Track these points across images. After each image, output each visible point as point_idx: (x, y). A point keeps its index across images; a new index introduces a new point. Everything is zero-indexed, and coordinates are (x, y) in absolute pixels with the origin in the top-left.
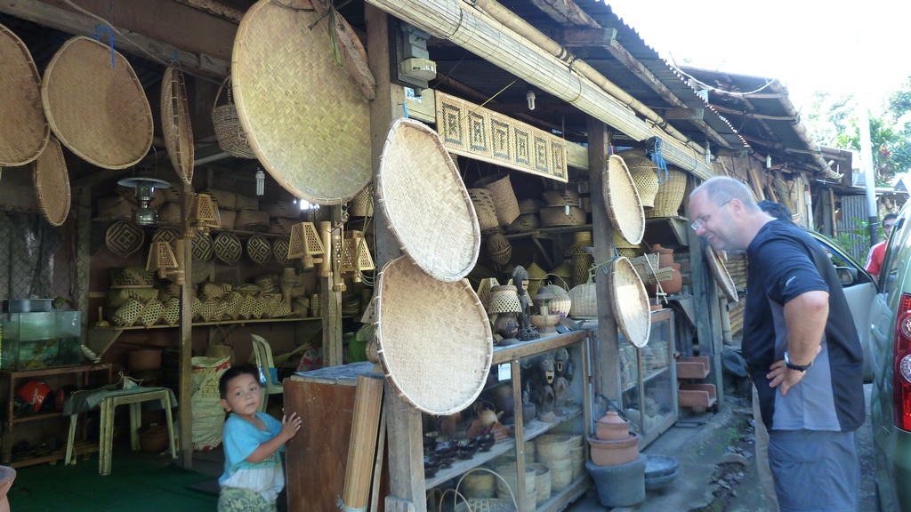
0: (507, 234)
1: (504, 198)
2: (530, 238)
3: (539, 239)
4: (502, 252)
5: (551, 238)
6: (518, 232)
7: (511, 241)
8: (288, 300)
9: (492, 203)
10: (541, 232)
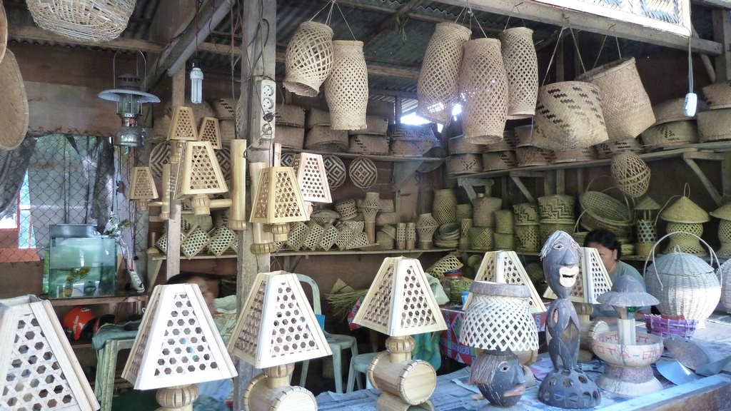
0: (644, 152)
1: (624, 95)
2: (679, 159)
3: (697, 161)
4: (633, 178)
5: (718, 157)
6: (661, 149)
7: (649, 163)
8: (371, 230)
9: (597, 104)
10: (699, 150)
